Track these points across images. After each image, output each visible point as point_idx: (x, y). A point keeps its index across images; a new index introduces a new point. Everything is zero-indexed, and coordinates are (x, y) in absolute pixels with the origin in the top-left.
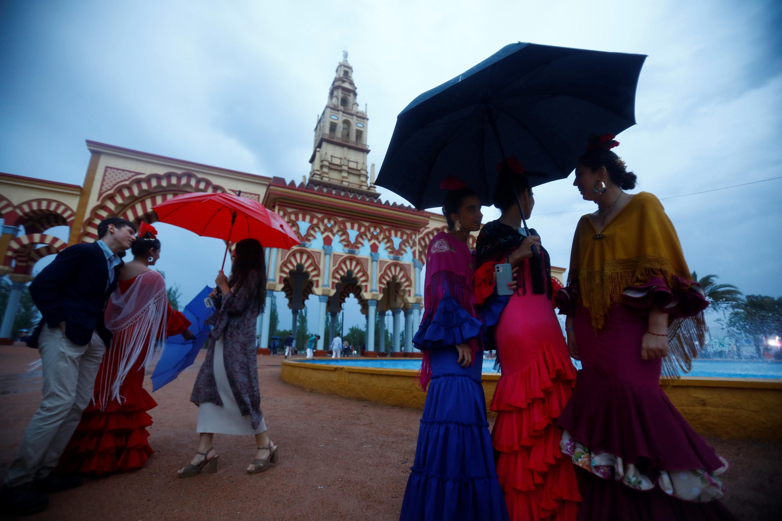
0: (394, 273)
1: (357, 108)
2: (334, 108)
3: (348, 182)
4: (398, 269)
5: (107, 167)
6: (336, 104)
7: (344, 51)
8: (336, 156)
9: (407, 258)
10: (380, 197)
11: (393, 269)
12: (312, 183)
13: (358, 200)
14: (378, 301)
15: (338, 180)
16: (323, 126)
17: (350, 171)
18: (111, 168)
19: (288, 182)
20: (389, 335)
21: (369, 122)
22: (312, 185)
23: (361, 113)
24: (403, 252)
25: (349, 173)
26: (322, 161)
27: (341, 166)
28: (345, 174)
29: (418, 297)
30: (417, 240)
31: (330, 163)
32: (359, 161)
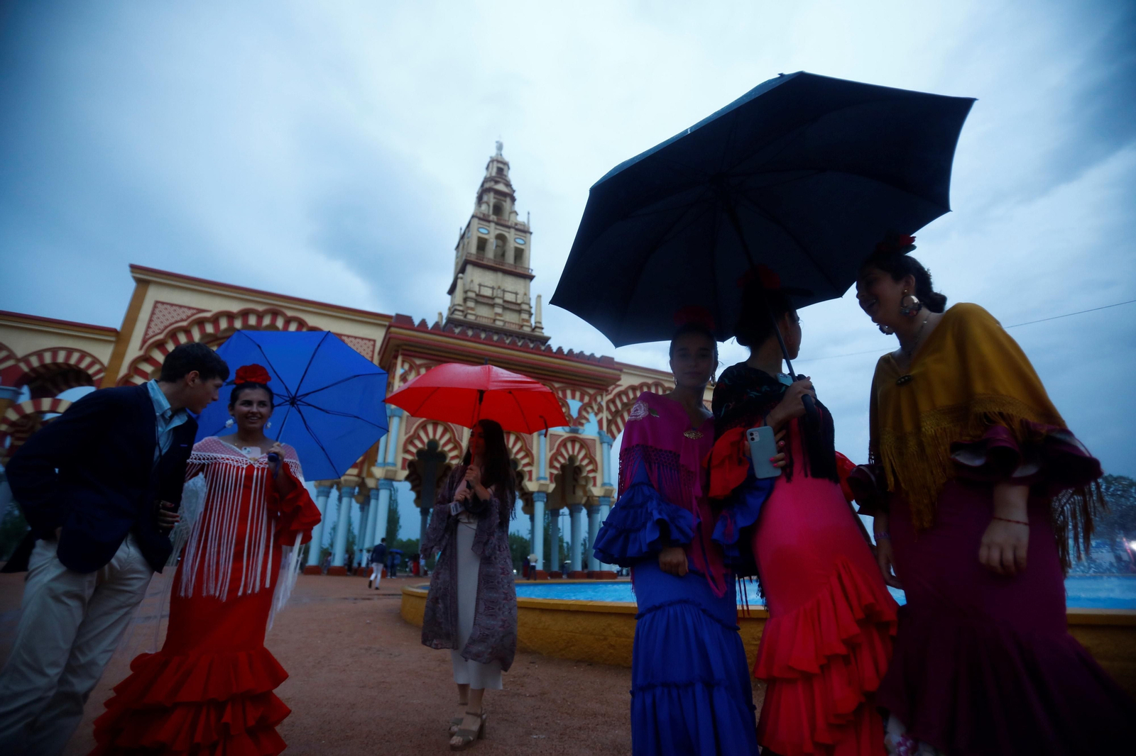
0: (571, 452)
1: (516, 219)
2: (484, 219)
3: (503, 321)
4: (577, 446)
5: (157, 302)
6: (486, 212)
7: (497, 142)
8: (486, 284)
9: (590, 430)
10: (549, 342)
11: (569, 446)
12: (452, 323)
13: (518, 346)
14: (548, 495)
15: (488, 318)
16: (468, 243)
17: (506, 305)
18: (163, 303)
19: (417, 322)
20: (565, 545)
21: (533, 237)
22: (452, 326)
23: (521, 225)
24: (584, 421)
25: (504, 308)
26: (466, 292)
27: (492, 298)
28: (499, 310)
29: (608, 487)
30: (604, 404)
31: (477, 295)
32: (518, 292)
